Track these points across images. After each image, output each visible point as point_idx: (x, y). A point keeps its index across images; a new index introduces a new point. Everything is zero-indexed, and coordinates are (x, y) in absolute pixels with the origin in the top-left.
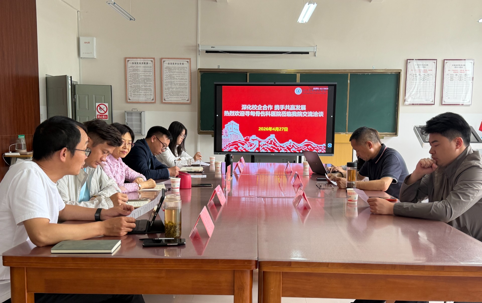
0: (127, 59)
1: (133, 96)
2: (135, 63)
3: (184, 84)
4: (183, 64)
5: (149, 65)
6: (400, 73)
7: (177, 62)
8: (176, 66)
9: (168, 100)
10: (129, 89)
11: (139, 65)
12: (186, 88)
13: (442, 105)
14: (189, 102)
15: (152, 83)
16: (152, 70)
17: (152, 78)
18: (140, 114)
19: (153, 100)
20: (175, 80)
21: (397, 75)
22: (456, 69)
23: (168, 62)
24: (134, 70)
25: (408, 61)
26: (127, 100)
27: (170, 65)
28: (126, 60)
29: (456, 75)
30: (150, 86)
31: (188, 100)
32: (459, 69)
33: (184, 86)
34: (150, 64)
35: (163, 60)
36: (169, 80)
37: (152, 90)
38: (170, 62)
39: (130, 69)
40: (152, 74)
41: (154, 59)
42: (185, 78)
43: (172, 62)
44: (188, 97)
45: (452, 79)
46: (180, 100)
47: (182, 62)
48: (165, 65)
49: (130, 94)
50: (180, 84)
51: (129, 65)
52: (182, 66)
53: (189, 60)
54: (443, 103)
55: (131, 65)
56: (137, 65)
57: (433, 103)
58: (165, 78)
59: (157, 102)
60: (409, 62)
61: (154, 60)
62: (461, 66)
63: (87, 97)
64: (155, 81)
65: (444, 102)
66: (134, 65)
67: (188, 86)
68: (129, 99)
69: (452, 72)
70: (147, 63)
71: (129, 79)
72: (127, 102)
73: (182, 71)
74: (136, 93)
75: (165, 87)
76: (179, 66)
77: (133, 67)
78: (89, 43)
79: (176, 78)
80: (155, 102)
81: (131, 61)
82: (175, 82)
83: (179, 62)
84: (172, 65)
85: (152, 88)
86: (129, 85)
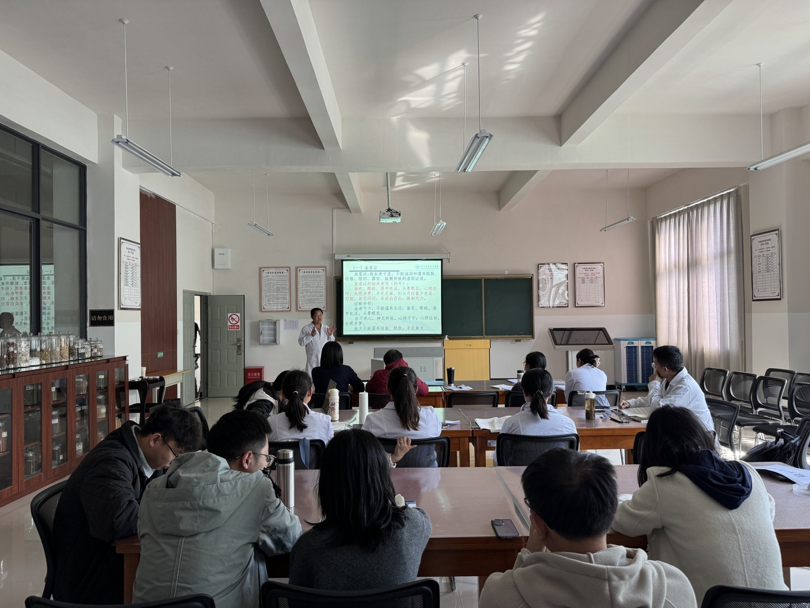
0: (262, 269)
1: (268, 305)
2: (271, 273)
3: (320, 292)
4: (319, 272)
5: (284, 274)
6: (532, 277)
7: (313, 271)
8: (312, 274)
9: (304, 308)
10: (264, 298)
11: (274, 274)
12: (322, 296)
13: (576, 307)
15: (287, 291)
16: (287, 279)
17: (288, 287)
18: (275, 323)
19: (288, 308)
20: (311, 288)
21: (530, 280)
22: (587, 272)
23: (303, 271)
24: (269, 280)
25: (540, 265)
26: (261, 309)
27: (306, 274)
29: (588, 278)
30: (285, 295)
32: (590, 272)
33: (320, 294)
34: (286, 274)
35: (299, 269)
36: (305, 288)
37: (288, 298)
38: (306, 271)
39: (265, 278)
40: (287, 283)
41: (289, 268)
42: (320, 286)
43: (308, 271)
44: (324, 304)
45: (583, 282)
47: (317, 271)
48: (300, 274)
49: (264, 303)
50: (316, 292)
51: (264, 274)
52: (317, 274)
53: (324, 269)
55: (267, 274)
57: (567, 305)
58: (300, 287)
59: (292, 310)
60: (541, 267)
61: (290, 270)
62: (592, 269)
63: (219, 308)
64: (290, 289)
65: (578, 304)
66: (269, 274)
67: (324, 294)
68: (264, 309)
69: (583, 276)
70: (283, 272)
71: (264, 288)
72: (262, 312)
73: (318, 279)
74: (271, 302)
75: (300, 295)
76: (315, 274)
77: (268, 276)
78: (223, 254)
79: (311, 285)
80: (290, 311)
81: (266, 271)
82: (311, 290)
83: (315, 271)
84: (308, 274)
85: (288, 297)
86: (264, 294)
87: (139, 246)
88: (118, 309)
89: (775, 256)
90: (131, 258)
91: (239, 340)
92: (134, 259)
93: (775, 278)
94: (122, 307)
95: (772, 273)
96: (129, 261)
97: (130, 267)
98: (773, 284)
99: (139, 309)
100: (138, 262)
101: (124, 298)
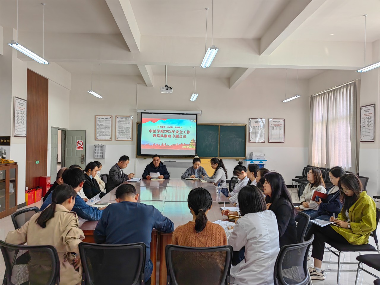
3: (128, 130)
4: (128, 119)
7: (125, 118)
8: (124, 120)
9: (119, 139)
10: (97, 132)
11: (103, 119)
12: (129, 132)
14: (131, 140)
15: (110, 129)
16: (110, 122)
17: (110, 126)
18: (103, 147)
19: (110, 138)
20: (123, 128)
21: (245, 127)
23: (119, 118)
24: (100, 122)
28: (96, 117)
29: (276, 127)
31: (130, 139)
32: (277, 124)
34: (110, 119)
35: (117, 117)
36: (120, 128)
38: (121, 118)
39: (98, 121)
40: (110, 124)
41: (112, 116)
42: (129, 127)
43: (122, 118)
44: (130, 137)
45: (273, 129)
46: (125, 138)
48: (118, 120)
50: (126, 130)
52: (127, 120)
54: (269, 142)
55: (99, 119)
56: (102, 119)
57: (264, 142)
58: (117, 127)
59: (113, 140)
60: (251, 120)
62: (278, 122)
63: (72, 137)
64: (112, 128)
67: (131, 131)
68: (97, 138)
69: (273, 126)
70: (108, 119)
71: (97, 127)
72: (96, 140)
73: (128, 123)
74: (101, 135)
75: (117, 131)
76: (126, 120)
77: (100, 121)
79: (124, 126)
80: (111, 140)
81: (99, 117)
84: (122, 120)
85: (110, 132)
86: (97, 131)
87: (26, 101)
88: (13, 136)
89: (372, 118)
90: (21, 108)
91: (82, 156)
92: (22, 109)
93: (372, 130)
94: (15, 135)
95: (370, 127)
96: (20, 110)
97: (20, 113)
98: (370, 133)
99: (25, 137)
100: (25, 110)
101: (16, 130)
